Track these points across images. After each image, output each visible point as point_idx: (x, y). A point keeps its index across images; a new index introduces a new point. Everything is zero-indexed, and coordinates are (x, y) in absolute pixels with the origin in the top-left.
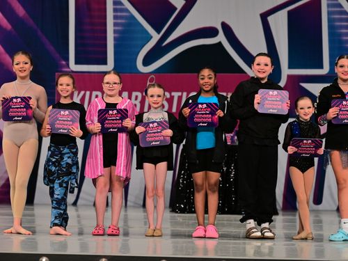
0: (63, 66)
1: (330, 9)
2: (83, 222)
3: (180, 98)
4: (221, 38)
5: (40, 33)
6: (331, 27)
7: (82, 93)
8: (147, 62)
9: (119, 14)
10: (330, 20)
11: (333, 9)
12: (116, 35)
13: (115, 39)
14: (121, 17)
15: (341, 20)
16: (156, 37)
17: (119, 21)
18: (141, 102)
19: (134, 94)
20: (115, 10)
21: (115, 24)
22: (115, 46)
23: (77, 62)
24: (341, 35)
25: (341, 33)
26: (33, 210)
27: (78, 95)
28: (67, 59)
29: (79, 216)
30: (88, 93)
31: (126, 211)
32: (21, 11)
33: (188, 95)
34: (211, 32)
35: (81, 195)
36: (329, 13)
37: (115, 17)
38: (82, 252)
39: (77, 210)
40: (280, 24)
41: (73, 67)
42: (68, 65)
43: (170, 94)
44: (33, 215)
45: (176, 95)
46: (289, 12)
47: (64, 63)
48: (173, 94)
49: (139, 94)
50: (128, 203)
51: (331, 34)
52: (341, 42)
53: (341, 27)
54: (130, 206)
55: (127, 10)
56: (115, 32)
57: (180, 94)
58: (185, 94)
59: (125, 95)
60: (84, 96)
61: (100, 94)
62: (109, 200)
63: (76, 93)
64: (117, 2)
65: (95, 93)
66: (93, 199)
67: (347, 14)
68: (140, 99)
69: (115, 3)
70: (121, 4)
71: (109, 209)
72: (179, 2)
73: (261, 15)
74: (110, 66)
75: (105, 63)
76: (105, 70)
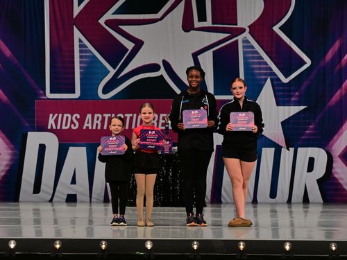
0: (41, 95)
1: (245, 50)
2: (58, 215)
3: (131, 118)
4: (162, 72)
5: (22, 69)
6: (245, 63)
7: (56, 115)
8: (105, 91)
9: (84, 54)
10: (245, 58)
11: (247, 50)
13: (81, 72)
14: (86, 57)
15: (253, 58)
16: (112, 72)
17: (84, 60)
18: (101, 122)
19: (96, 116)
20: (81, 51)
21: (81, 62)
22: (81, 79)
23: (52, 92)
24: (254, 69)
25: (253, 68)
26: (18, 205)
27: (53, 116)
28: (44, 89)
29: (54, 210)
30: (60, 115)
31: (90, 206)
32: (8, 53)
34: (155, 67)
35: (56, 194)
36: (244, 53)
37: (81, 57)
38: (37, 236)
39: (53, 206)
40: (207, 61)
41: (49, 95)
42: (45, 94)
43: (124, 115)
44: (19, 210)
45: (128, 116)
46: (214, 52)
47: (41, 92)
48: (126, 115)
49: (100, 116)
50: (92, 199)
51: (246, 69)
52: (253, 74)
53: (254, 63)
54: (94, 202)
55: (90, 51)
56: (81, 68)
57: (131, 115)
58: (135, 115)
59: (89, 116)
60: (58, 117)
61: (69, 115)
62: (78, 198)
63: (51, 115)
64: (82, 45)
65: (65, 115)
66: (65, 197)
67: (258, 53)
68: (100, 119)
69: (80, 46)
70: (85, 46)
71: (78, 204)
72: (129, 45)
73: (192, 54)
74: (77, 94)
75: (73, 92)
76: (73, 98)
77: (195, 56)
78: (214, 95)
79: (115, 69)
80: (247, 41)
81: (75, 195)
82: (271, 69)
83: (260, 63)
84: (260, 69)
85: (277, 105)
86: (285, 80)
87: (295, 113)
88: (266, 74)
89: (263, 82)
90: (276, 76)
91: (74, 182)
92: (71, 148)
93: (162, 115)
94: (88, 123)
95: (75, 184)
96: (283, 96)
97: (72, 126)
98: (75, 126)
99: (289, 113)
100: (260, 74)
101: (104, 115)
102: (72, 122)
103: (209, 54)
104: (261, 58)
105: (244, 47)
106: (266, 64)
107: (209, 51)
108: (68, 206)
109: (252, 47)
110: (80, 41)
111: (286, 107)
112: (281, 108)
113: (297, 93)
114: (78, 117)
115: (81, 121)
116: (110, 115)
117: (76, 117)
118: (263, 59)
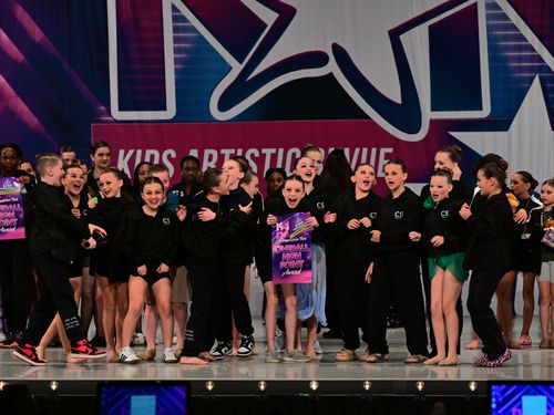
0: (104, 114)
1: (491, 22)
3: (274, 157)
4: (332, 67)
5: (66, 65)
6: (491, 49)
7: (131, 152)
9: (182, 35)
10: (490, 39)
11: (495, 22)
12: (177, 66)
13: (177, 72)
14: (185, 40)
15: (507, 38)
16: (237, 68)
17: (182, 45)
19: (207, 152)
20: (176, 30)
21: (176, 51)
22: (178, 83)
24: (507, 59)
25: (506, 57)
27: (125, 155)
28: (107, 104)
32: (37, 33)
33: (285, 153)
34: (317, 59)
36: (489, 28)
37: (176, 40)
40: (418, 45)
42: (109, 111)
43: (260, 151)
45: (268, 152)
46: (431, 27)
47: (103, 108)
48: (264, 151)
49: (214, 153)
51: (491, 59)
52: (507, 70)
53: (507, 48)
55: (193, 29)
56: (176, 61)
57: (274, 151)
58: (281, 151)
60: (134, 155)
61: (156, 153)
63: (122, 152)
64: (177, 18)
65: (149, 152)
67: (517, 29)
68: (215, 159)
69: (175, 19)
70: (184, 19)
72: (269, 17)
73: (390, 32)
74: (170, 112)
75: (163, 107)
76: (163, 118)
77: (395, 35)
78: (432, 110)
79: (241, 63)
80: (496, 6)
82: (540, 59)
83: (519, 48)
84: (519, 59)
85: (553, 129)
88: (531, 70)
89: (526, 85)
90: (551, 72)
100: (520, 69)
101: (223, 151)
104: (521, 37)
105: (488, 17)
106: (533, 50)
109: (507, 18)
110: (174, 9)
114: (173, 154)
116: (233, 151)
117: (169, 156)
118: (526, 40)
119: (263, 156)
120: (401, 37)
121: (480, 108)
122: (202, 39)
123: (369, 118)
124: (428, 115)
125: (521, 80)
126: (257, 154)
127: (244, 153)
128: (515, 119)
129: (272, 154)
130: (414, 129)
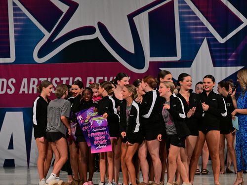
1: (181, 10)
4: (98, 34)
6: (181, 24)
9: (18, 18)
10: (181, 19)
11: (183, 10)
12: (16, 34)
14: (20, 20)
15: (189, 18)
16: (47, 35)
17: (19, 23)
19: (32, 80)
20: (15, 15)
21: (15, 26)
22: (16, 43)
24: (190, 30)
31: (28, 171)
33: (73, 80)
34: (90, 30)
36: (180, 13)
37: (15, 20)
40: (143, 22)
43: (60, 79)
45: (64, 79)
46: (149, 13)
48: (62, 79)
49: (36, 80)
50: (30, 164)
51: (182, 30)
52: (190, 35)
53: (190, 24)
54: (32, 167)
55: (24, 15)
56: (15, 32)
57: (67, 79)
58: (71, 79)
59: (25, 80)
61: (5, 80)
62: (16, 162)
64: (16, 9)
65: (1, 80)
66: (3, 162)
68: (36, 83)
69: (14, 9)
70: (19, 9)
71: (16, 170)
72: (64, 8)
73: (128, 16)
74: (12, 59)
75: (9, 56)
76: (9, 62)
77: (131, 17)
78: (151, 57)
79: (50, 32)
81: (13, 160)
82: (207, 29)
83: (196, 24)
84: (196, 29)
85: (214, 66)
86: (222, 41)
87: (232, 74)
88: (202, 35)
90: (213, 36)
91: (11, 146)
92: (7, 113)
93: (98, 78)
94: (24, 88)
95: (13, 148)
96: (220, 57)
97: (8, 90)
98: (11, 90)
99: (226, 73)
100: (197, 35)
101: (40, 79)
102: (8, 87)
103: (145, 16)
104: (197, 18)
105: (180, 8)
106: (202, 24)
107: (144, 12)
108: (6, 172)
109: (188, 7)
110: (14, 4)
111: (223, 68)
112: (218, 68)
113: (233, 54)
114: (14, 81)
115: (17, 86)
116: (46, 79)
117: (12, 82)
118: (199, 19)
119: (62, 81)
120: (134, 18)
121: (176, 55)
122: (29, 20)
123: (117, 61)
124: (148, 59)
125: (197, 40)
126: (58, 81)
127: (52, 80)
128: (194, 61)
129: (67, 81)
130: (142, 67)
